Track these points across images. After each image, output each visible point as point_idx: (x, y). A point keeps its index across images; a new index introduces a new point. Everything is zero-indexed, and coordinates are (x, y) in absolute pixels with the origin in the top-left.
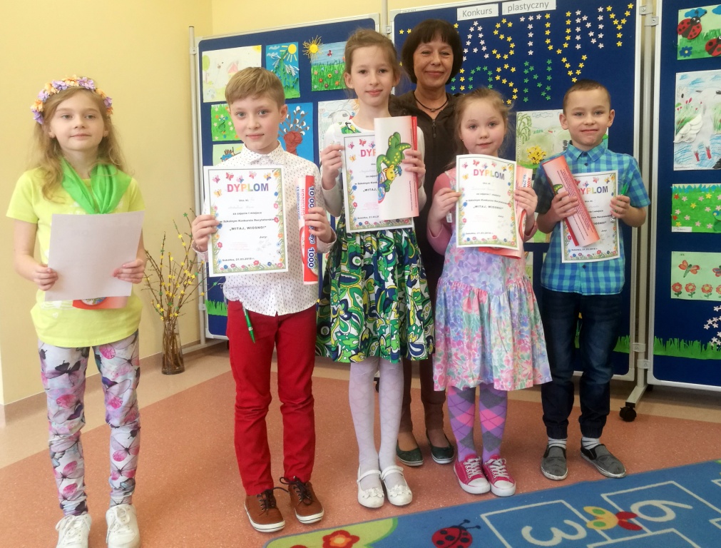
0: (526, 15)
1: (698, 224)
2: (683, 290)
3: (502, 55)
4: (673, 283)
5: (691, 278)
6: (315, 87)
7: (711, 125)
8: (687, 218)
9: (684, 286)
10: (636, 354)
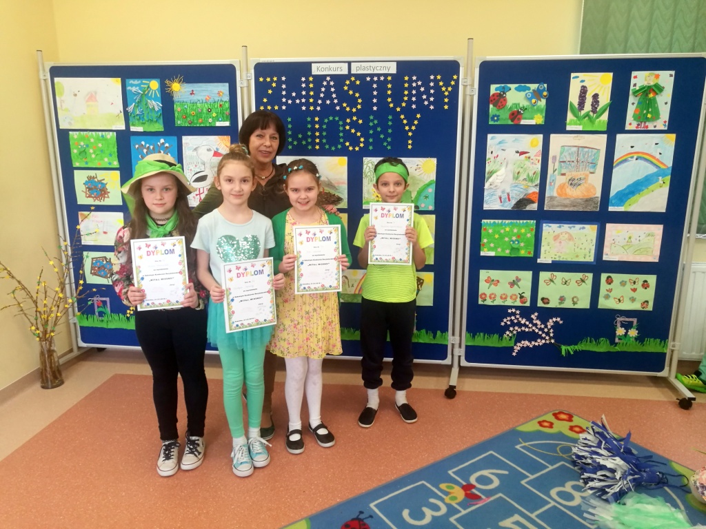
0: (372, 76)
1: (499, 250)
2: (488, 298)
3: (351, 109)
4: (480, 292)
5: (493, 289)
6: (179, 122)
7: (511, 176)
8: (492, 245)
9: (488, 295)
10: (453, 345)
